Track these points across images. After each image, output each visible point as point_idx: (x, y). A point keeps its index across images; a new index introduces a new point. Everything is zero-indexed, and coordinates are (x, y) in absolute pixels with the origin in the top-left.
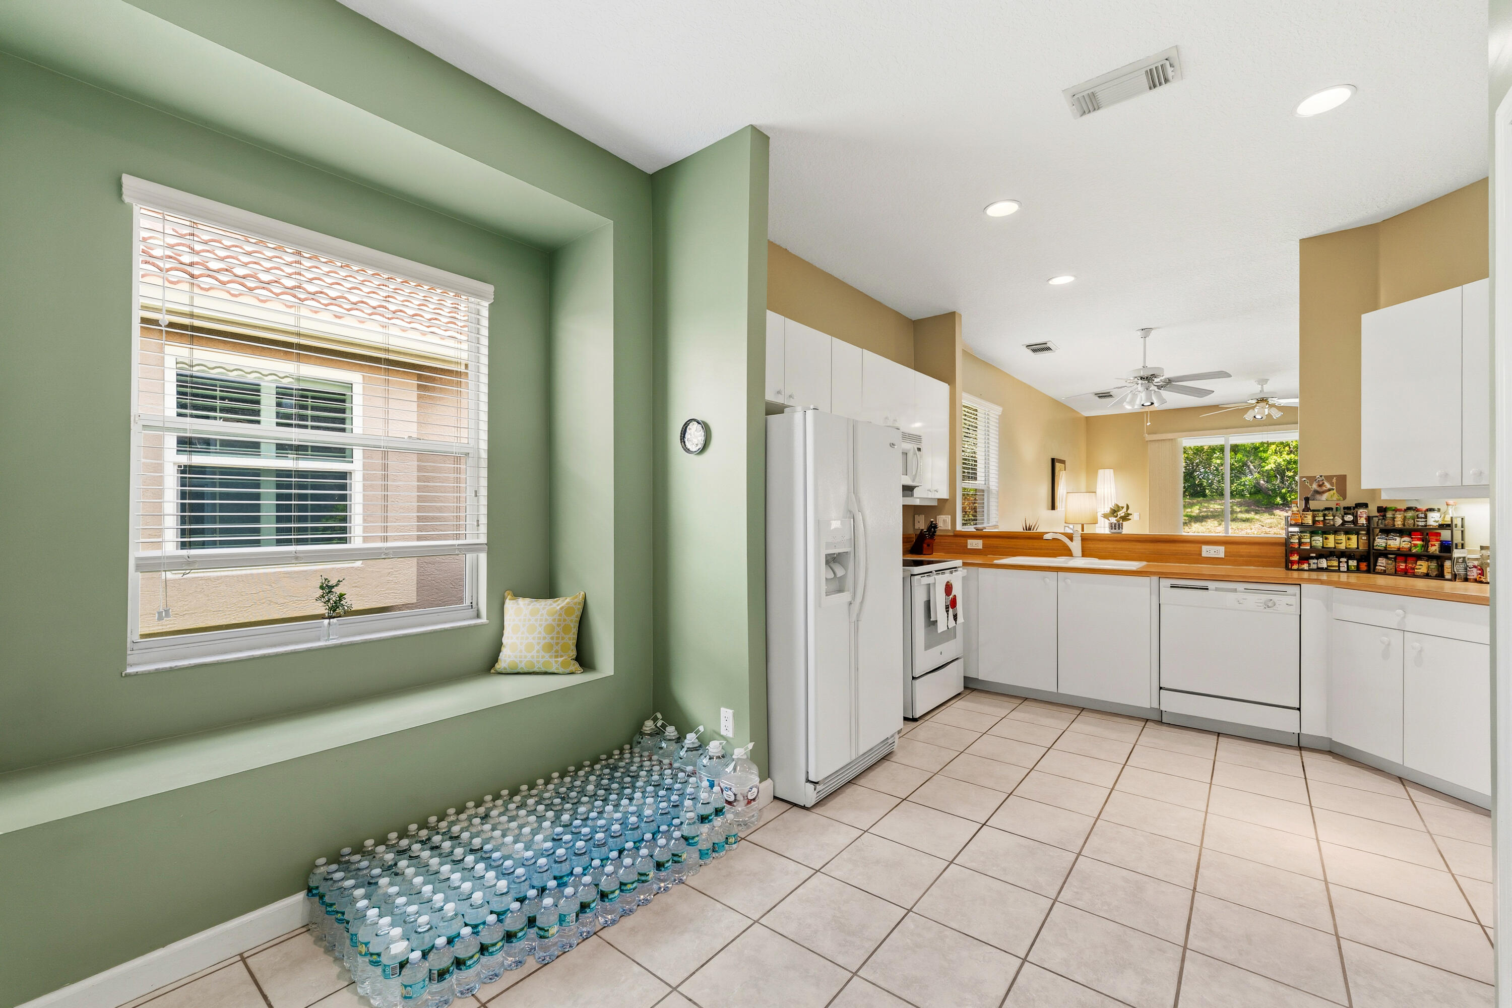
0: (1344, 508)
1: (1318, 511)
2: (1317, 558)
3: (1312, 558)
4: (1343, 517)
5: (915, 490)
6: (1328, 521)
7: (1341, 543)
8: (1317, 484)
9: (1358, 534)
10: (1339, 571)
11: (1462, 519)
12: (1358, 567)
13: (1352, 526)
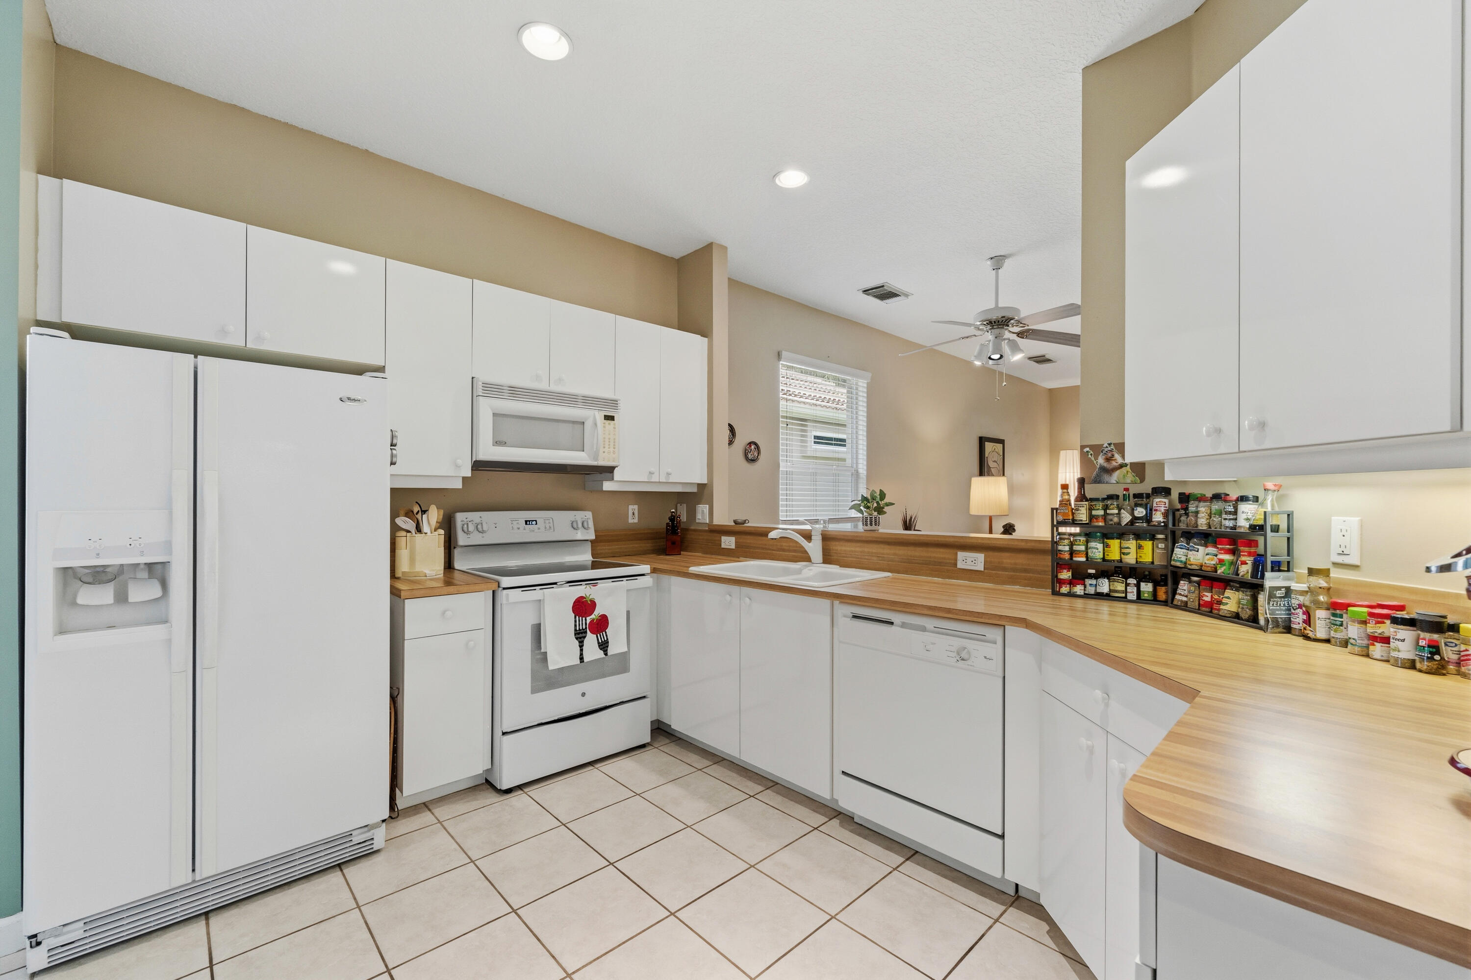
0: (1135, 496)
1: (1097, 500)
2: (1096, 577)
3: (1090, 576)
4: (1133, 510)
5: (616, 471)
6: (1110, 517)
7: (1128, 554)
8: (1104, 457)
9: (1153, 538)
10: (1125, 599)
11: (1289, 515)
12: (1155, 593)
13: (1145, 525)
